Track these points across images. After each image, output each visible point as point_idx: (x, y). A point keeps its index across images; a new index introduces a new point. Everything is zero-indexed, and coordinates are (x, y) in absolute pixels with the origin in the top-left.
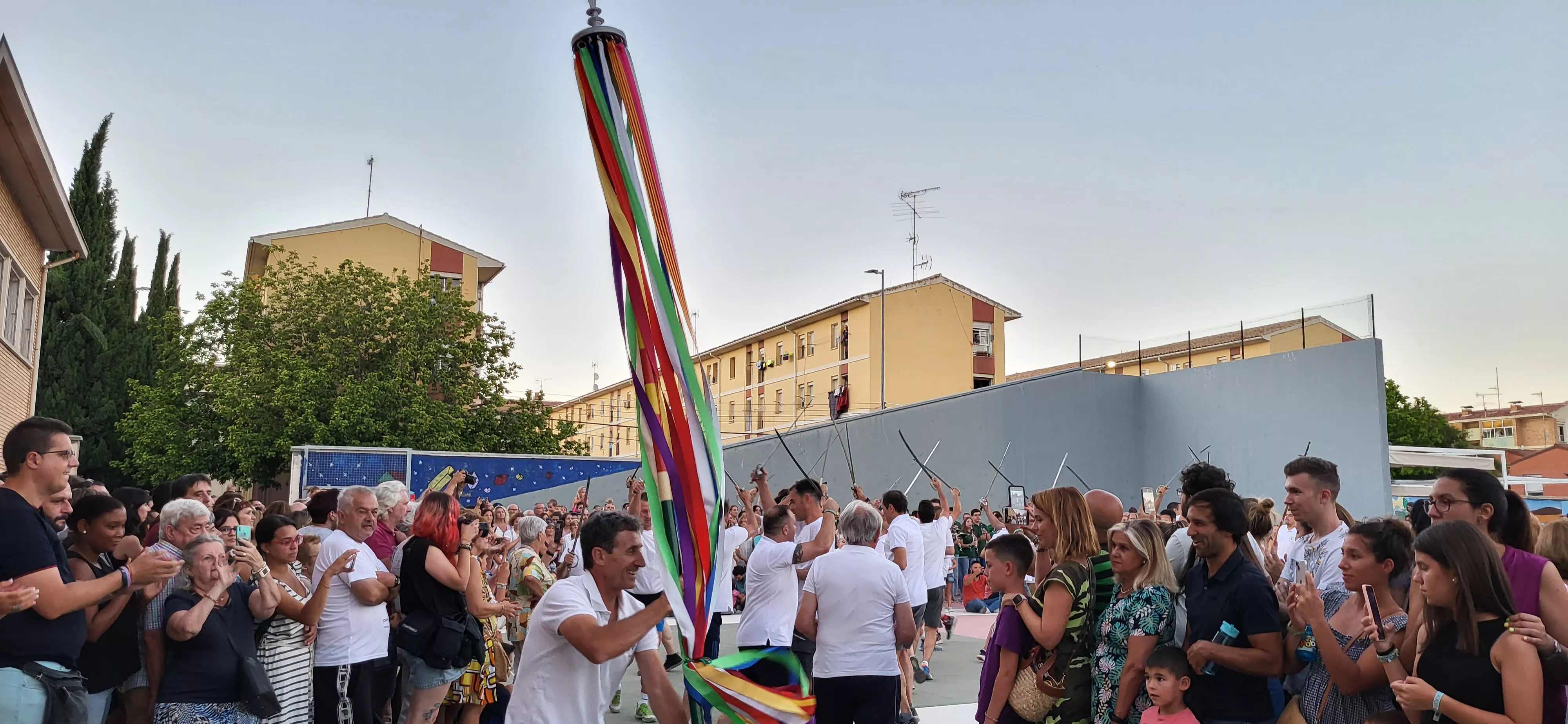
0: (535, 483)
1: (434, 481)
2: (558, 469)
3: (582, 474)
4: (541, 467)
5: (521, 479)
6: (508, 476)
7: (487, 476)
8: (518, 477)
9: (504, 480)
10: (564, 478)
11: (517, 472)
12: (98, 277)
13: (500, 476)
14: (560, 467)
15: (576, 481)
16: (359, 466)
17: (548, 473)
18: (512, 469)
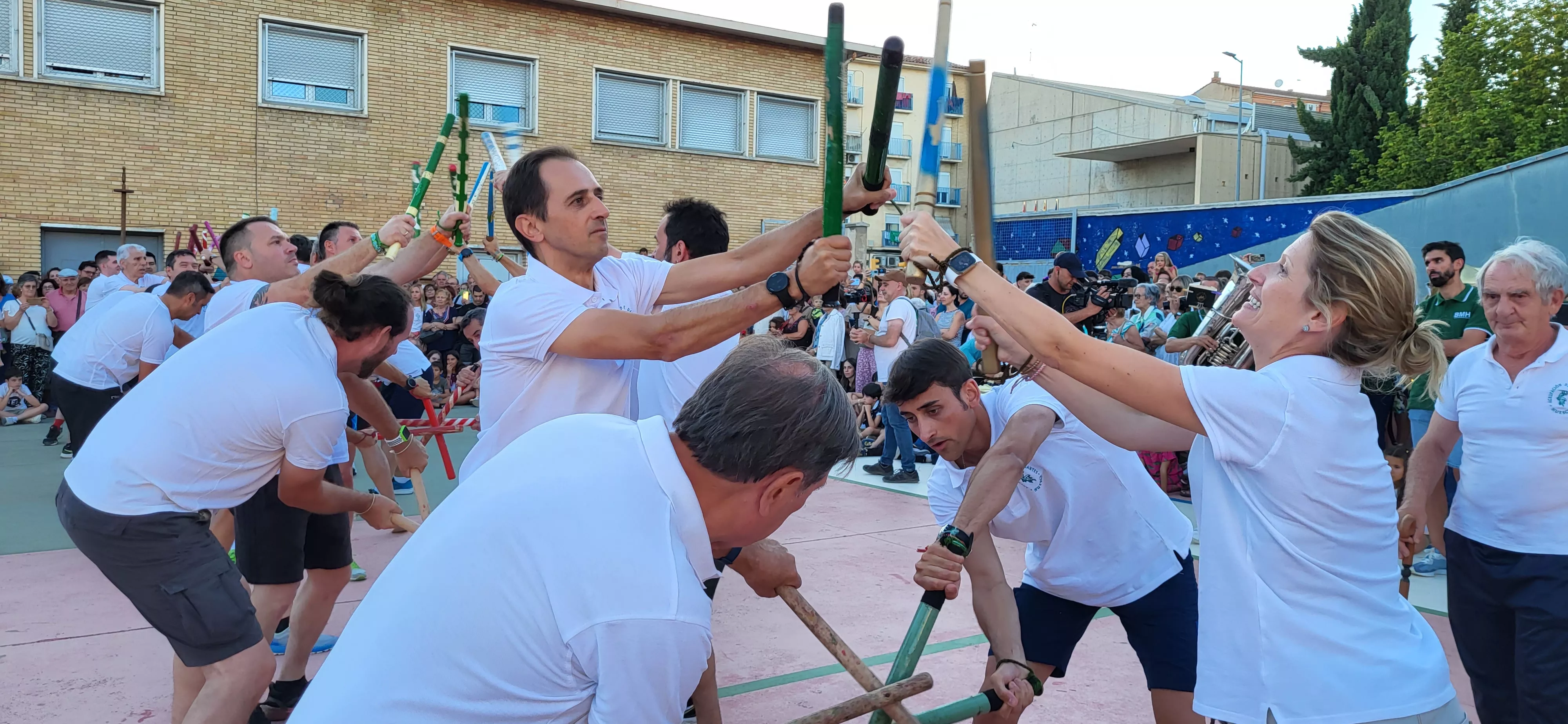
0: (1218, 245)
1: (1103, 249)
2: (1250, 222)
3: (1284, 226)
4: (1226, 220)
5: (1200, 240)
6: (1184, 237)
7: (1159, 239)
8: (1196, 237)
9: (1180, 243)
10: (1257, 235)
11: (1195, 230)
12: (1393, 38)
13: (1175, 238)
14: (1252, 219)
15: (1276, 238)
16: (1034, 235)
17: (1235, 229)
18: (1189, 226)
